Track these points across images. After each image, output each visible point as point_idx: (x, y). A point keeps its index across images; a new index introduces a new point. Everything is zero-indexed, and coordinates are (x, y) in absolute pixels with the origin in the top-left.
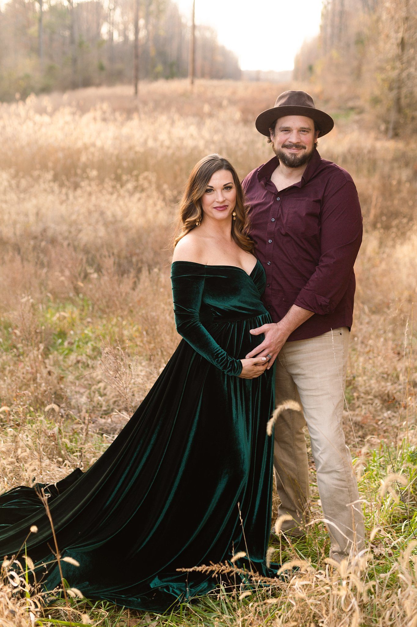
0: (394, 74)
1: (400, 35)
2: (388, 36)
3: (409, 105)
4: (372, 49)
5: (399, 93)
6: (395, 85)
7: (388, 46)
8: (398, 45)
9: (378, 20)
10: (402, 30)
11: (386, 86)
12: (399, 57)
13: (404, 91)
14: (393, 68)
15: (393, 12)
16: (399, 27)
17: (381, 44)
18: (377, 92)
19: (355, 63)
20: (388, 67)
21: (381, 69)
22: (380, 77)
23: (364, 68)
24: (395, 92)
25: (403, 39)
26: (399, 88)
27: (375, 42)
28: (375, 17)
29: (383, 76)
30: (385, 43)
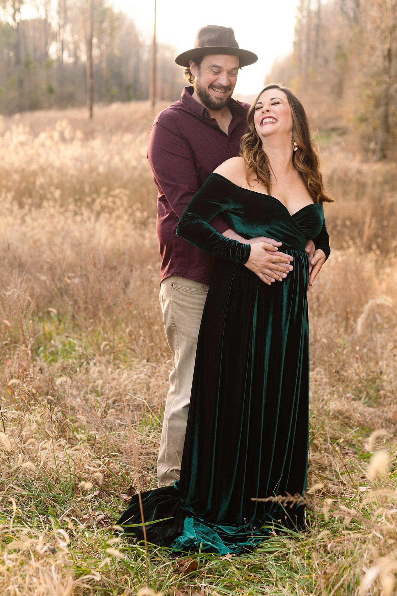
5: (387, 110)
8: (384, 57)
10: (388, 40)
14: (379, 84)
15: (378, 22)
16: (385, 38)
20: (374, 83)
21: (367, 85)
22: (365, 93)
24: (382, 109)
25: (389, 50)
26: (387, 104)
29: (368, 92)
30: (370, 56)
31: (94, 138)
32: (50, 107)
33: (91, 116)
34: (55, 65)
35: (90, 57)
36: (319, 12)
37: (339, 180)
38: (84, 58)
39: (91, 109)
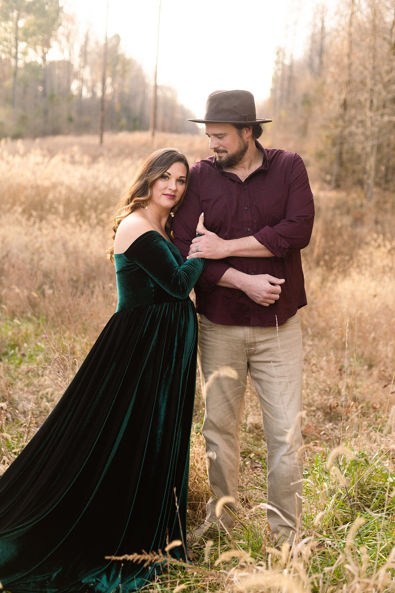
0: (336, 132)
1: (343, 97)
2: (332, 97)
3: (350, 160)
4: (317, 109)
5: (341, 149)
6: (338, 141)
7: (331, 107)
8: (341, 105)
9: (323, 83)
10: (345, 92)
11: (330, 142)
12: (342, 116)
13: (346, 147)
14: (336, 126)
15: (337, 76)
16: (342, 90)
17: (326, 105)
18: (321, 147)
19: (302, 122)
20: (332, 126)
21: (326, 127)
22: (324, 134)
23: (310, 127)
24: (337, 148)
25: (345, 100)
26: (342, 144)
27: (321, 102)
28: (320, 81)
29: (327, 133)
30: (329, 104)
36: (291, 66)
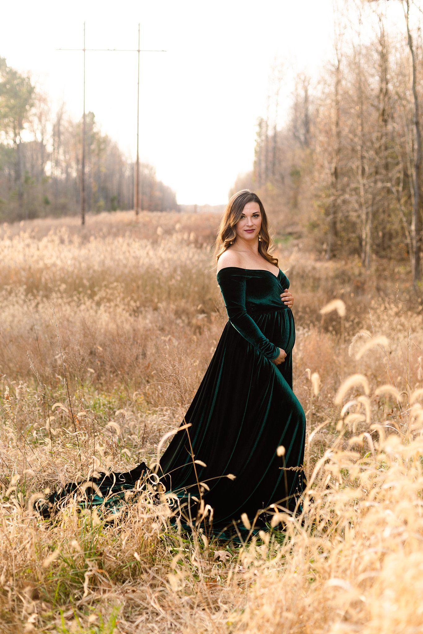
0: (329, 201)
1: (333, 165)
2: (322, 166)
3: (345, 229)
4: (307, 179)
5: (335, 218)
6: (331, 210)
7: (323, 176)
8: (332, 174)
9: (313, 152)
10: (335, 160)
11: (323, 211)
12: (334, 185)
13: (340, 216)
14: (328, 196)
15: (326, 146)
16: (332, 159)
17: (316, 174)
18: (314, 218)
19: (291, 194)
20: (323, 195)
21: (317, 197)
22: (316, 203)
23: (300, 198)
24: (331, 217)
25: (336, 169)
26: (335, 213)
27: (311, 172)
28: (308, 151)
29: (319, 203)
30: (320, 173)
31: (89, 241)
32: (46, 216)
33: (83, 223)
34: (50, 181)
35: (82, 173)
36: (275, 136)
37: (298, 274)
38: (74, 174)
39: (83, 218)
